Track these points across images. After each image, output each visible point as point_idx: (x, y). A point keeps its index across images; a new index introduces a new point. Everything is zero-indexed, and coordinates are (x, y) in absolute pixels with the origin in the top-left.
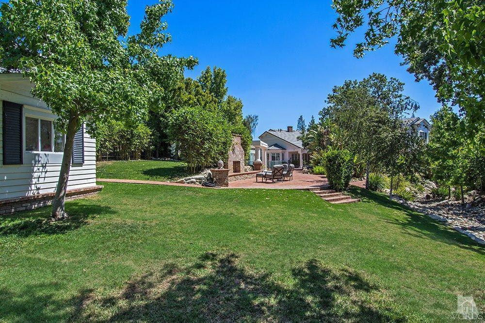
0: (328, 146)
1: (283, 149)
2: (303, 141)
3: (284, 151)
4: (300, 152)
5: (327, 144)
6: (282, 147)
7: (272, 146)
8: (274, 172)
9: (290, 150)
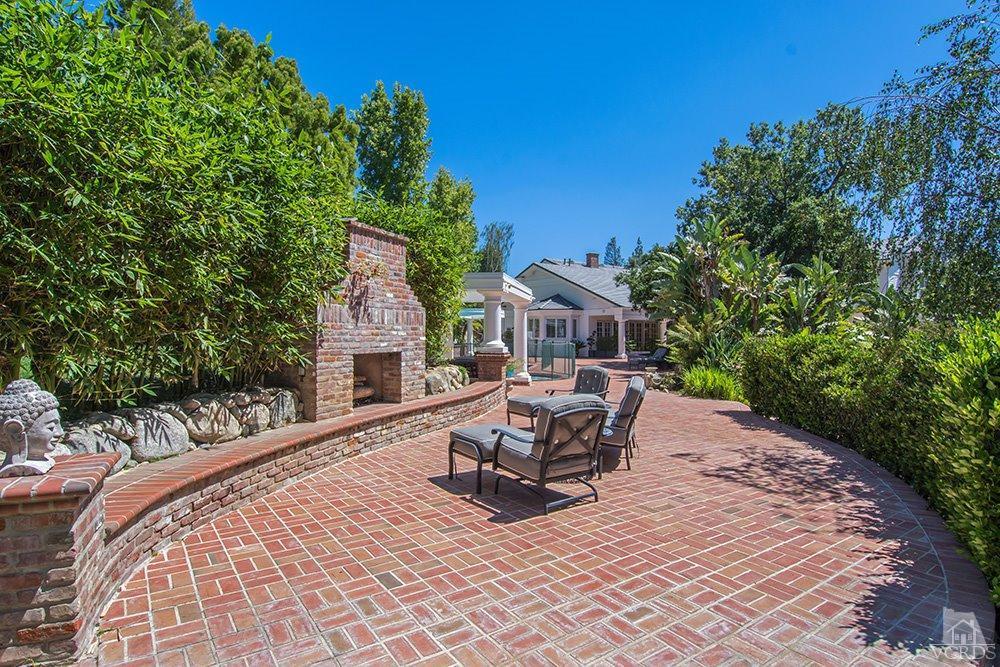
0: (716, 301)
1: (576, 307)
2: (632, 288)
3: (577, 312)
4: (620, 319)
5: (712, 295)
6: (572, 304)
7: (546, 300)
8: (547, 442)
9: (593, 311)
